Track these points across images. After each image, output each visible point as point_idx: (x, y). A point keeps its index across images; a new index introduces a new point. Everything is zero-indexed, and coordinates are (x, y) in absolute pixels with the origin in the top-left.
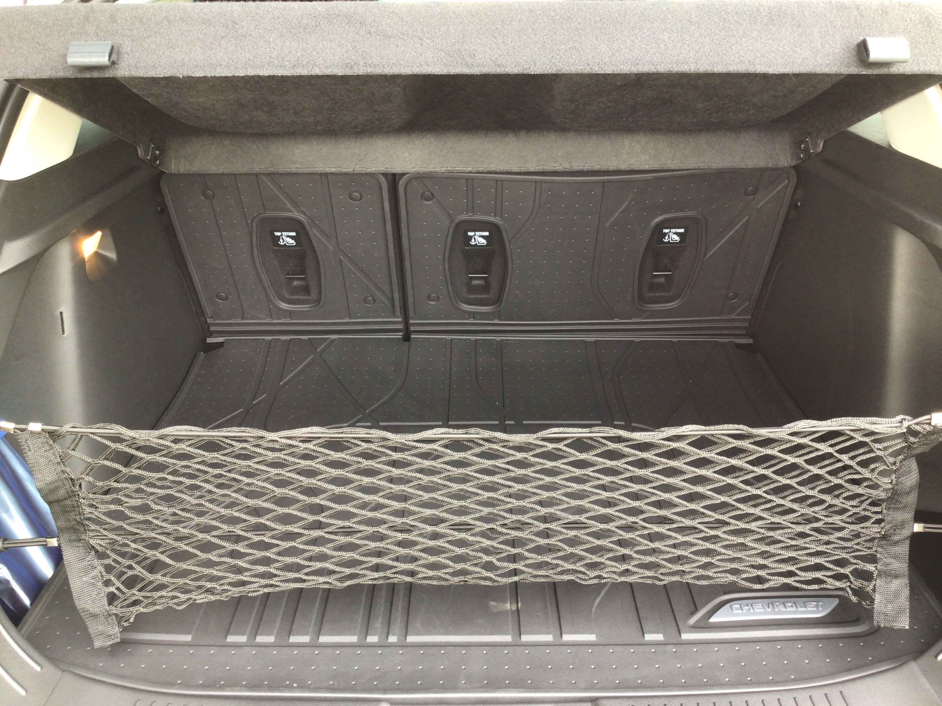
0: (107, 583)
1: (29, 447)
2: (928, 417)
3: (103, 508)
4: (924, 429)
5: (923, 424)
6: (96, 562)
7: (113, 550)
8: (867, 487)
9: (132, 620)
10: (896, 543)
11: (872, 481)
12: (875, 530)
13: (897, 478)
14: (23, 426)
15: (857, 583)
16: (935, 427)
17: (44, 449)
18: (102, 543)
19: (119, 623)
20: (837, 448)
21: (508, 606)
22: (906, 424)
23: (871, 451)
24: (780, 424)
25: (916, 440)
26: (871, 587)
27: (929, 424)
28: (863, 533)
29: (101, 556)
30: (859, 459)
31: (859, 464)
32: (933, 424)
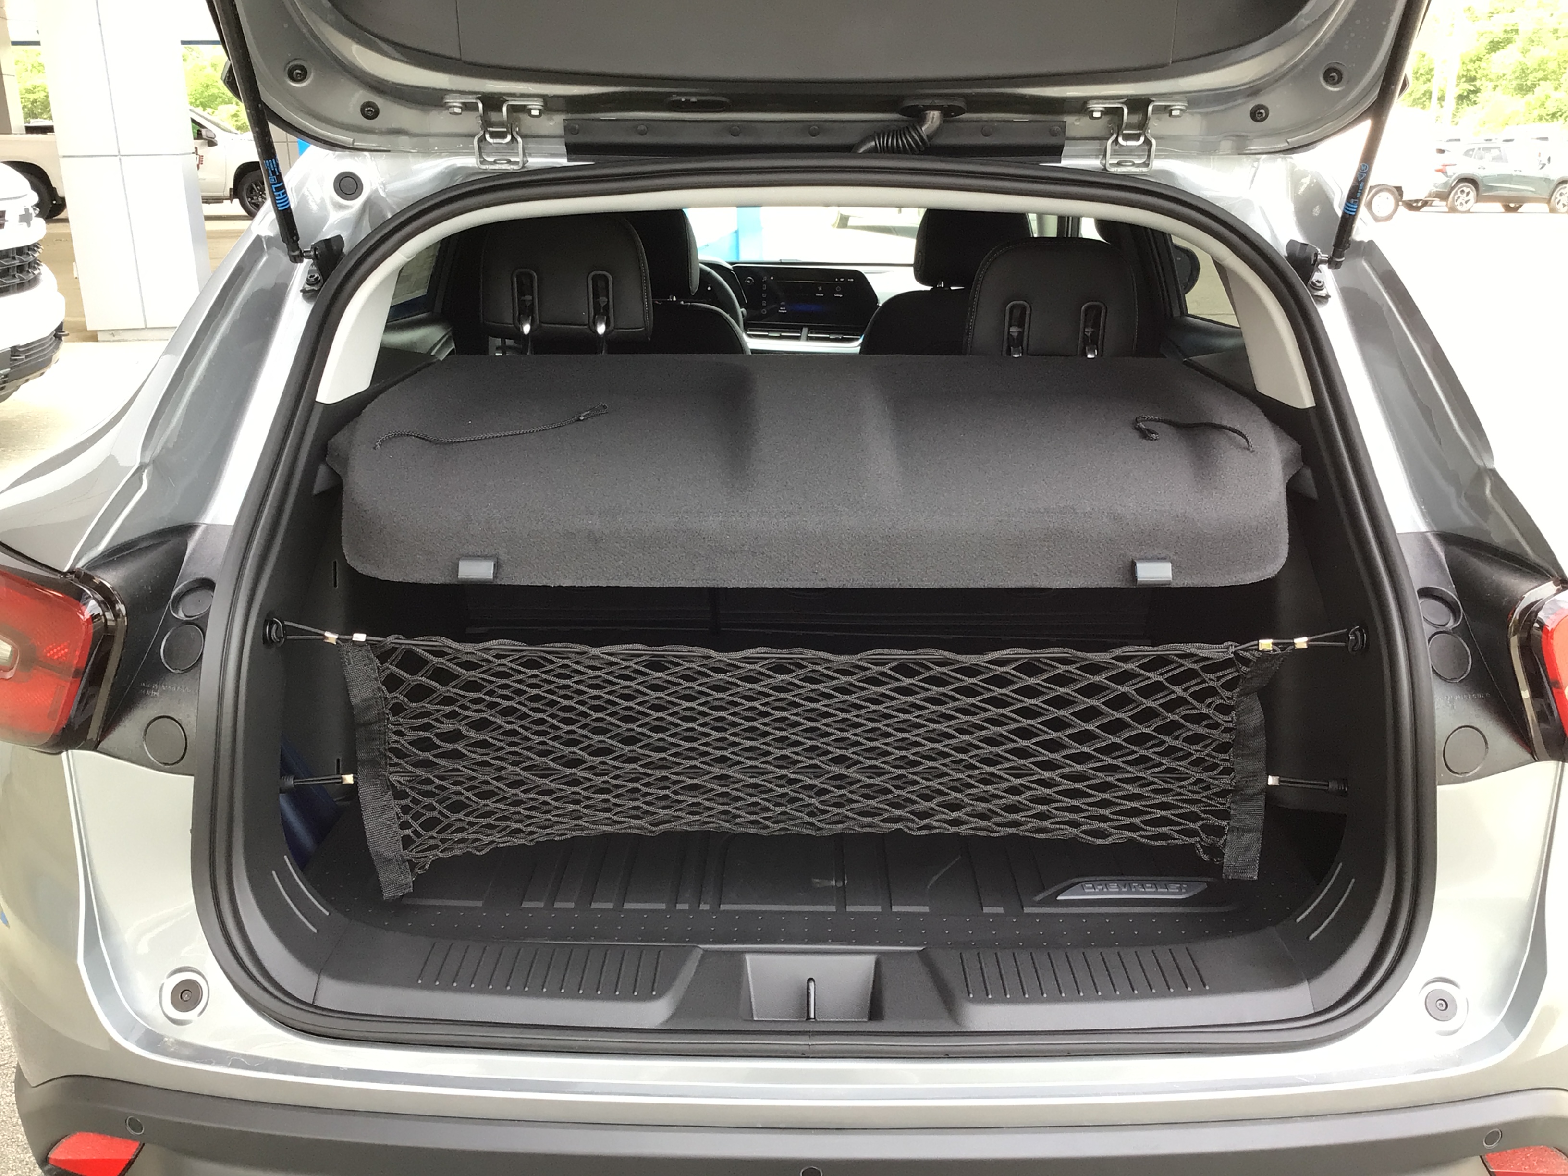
0: (404, 825)
1: (349, 659)
2: (1256, 642)
3: (412, 735)
4: (1254, 655)
5: (1252, 650)
6: (393, 802)
7: (412, 788)
8: (1206, 726)
9: (427, 867)
10: (1251, 797)
11: (1211, 718)
12: (1225, 782)
13: (1238, 716)
14: (347, 637)
15: (1208, 840)
16: (1262, 652)
17: (364, 663)
18: (401, 780)
19: (412, 870)
20: (1166, 676)
21: (834, 883)
22: (1233, 649)
23: (1204, 681)
24: (1106, 649)
25: (1248, 669)
26: (1222, 842)
27: (1257, 650)
28: (1213, 784)
29: (399, 795)
30: (1192, 690)
31: (1194, 695)
32: (1260, 649)
